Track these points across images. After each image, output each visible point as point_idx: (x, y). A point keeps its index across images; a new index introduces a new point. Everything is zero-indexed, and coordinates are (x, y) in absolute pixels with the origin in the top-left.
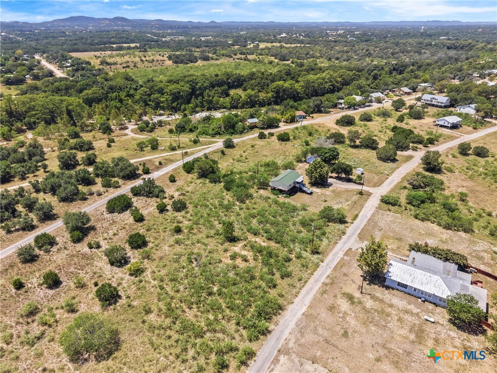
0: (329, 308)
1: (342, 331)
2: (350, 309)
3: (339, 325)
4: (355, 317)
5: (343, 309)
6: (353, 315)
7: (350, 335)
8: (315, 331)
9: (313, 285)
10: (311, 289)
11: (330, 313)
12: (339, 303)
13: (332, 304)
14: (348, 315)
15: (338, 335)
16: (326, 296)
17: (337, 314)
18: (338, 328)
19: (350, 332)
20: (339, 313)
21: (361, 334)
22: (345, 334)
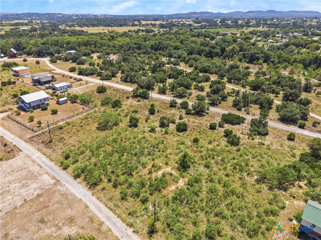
0: (73, 218)
1: (46, 220)
2: (61, 234)
3: (53, 220)
4: (52, 236)
5: (65, 228)
6: (54, 235)
7: (40, 224)
8: (59, 202)
9: (104, 214)
10: (101, 211)
11: (68, 217)
12: (73, 228)
13: (75, 222)
14: (57, 230)
15: (45, 216)
16: (86, 220)
17: (63, 222)
18: (51, 218)
19: (42, 226)
20: (63, 224)
21: (34, 233)
22: (42, 221)
